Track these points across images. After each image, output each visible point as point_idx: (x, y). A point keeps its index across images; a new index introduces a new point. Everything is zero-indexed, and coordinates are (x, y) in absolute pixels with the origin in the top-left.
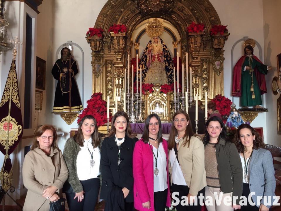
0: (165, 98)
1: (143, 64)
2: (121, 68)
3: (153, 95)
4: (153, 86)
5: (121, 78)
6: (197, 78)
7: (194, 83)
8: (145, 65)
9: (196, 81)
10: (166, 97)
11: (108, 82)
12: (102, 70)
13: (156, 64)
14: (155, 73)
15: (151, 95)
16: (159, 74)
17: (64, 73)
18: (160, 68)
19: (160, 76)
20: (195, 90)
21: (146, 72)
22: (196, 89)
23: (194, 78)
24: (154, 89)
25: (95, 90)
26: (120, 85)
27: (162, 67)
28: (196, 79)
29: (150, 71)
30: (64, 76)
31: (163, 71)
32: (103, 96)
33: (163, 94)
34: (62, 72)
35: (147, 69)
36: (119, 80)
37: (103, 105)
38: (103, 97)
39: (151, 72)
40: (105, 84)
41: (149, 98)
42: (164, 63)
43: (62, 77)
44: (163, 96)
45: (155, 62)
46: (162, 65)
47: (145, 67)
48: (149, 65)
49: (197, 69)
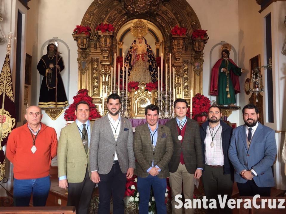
0: (149, 96)
1: (127, 63)
2: (107, 66)
3: (138, 93)
4: (138, 84)
5: (107, 76)
6: (179, 77)
7: (177, 82)
8: (130, 64)
9: (178, 81)
10: (151, 95)
11: (94, 79)
12: (88, 67)
13: (141, 63)
14: (140, 71)
15: (136, 93)
16: (143, 73)
17: (50, 69)
18: (144, 68)
19: (144, 75)
21: (131, 71)
22: (178, 88)
23: (176, 78)
24: (139, 87)
25: (81, 86)
26: (107, 82)
27: (146, 66)
28: (178, 79)
29: (134, 69)
30: (51, 72)
31: (146, 70)
33: (148, 92)
34: (48, 67)
35: (132, 67)
36: (105, 77)
37: (90, 101)
38: (89, 93)
39: (136, 70)
40: (91, 80)
41: (134, 95)
43: (48, 73)
44: (148, 94)
45: (139, 61)
46: (146, 64)
47: (129, 66)
49: (179, 69)
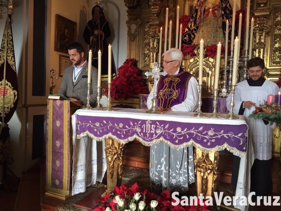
0: (211, 64)
1: (192, 22)
2: (157, 27)
3: (195, 60)
5: (156, 40)
6: (262, 33)
7: (257, 41)
8: (195, 23)
9: (260, 39)
10: (213, 62)
13: (210, 21)
14: (208, 32)
15: (192, 60)
16: (212, 34)
17: (94, 36)
18: (215, 26)
19: (214, 37)
20: (258, 52)
21: (196, 33)
22: (260, 50)
23: (257, 34)
24: (196, 52)
26: (155, 48)
27: (218, 24)
28: (260, 36)
29: (201, 30)
30: (95, 39)
31: (218, 30)
32: (139, 63)
33: (209, 58)
35: (197, 27)
36: (154, 41)
39: (203, 31)
41: (189, 64)
42: (221, 19)
44: (209, 61)
45: (208, 18)
46: (218, 21)
47: (194, 26)
48: (200, 22)
49: (263, 20)
